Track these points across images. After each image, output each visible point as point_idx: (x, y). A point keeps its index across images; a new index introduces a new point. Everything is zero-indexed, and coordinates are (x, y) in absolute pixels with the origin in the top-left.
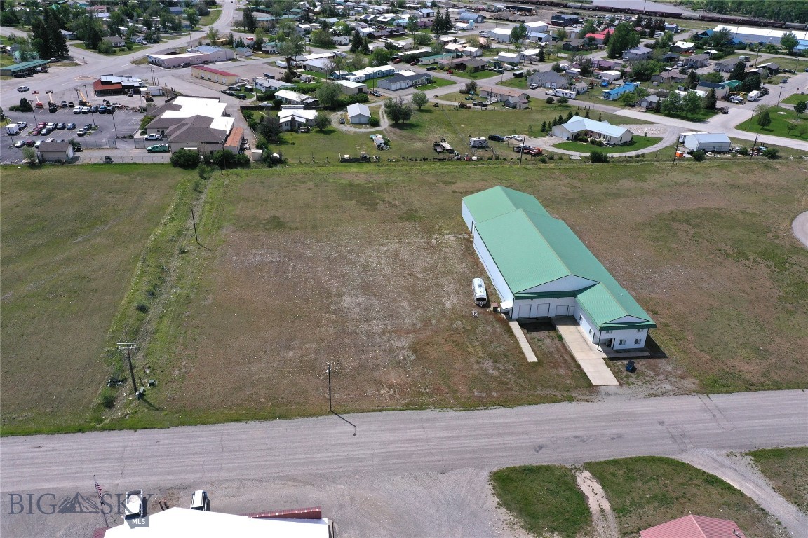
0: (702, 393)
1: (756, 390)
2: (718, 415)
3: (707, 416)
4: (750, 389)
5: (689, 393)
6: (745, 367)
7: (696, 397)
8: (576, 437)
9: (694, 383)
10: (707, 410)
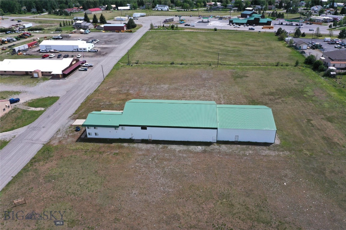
0: (47, 144)
1: (31, 160)
2: (31, 141)
3: (35, 138)
4: (33, 159)
5: (51, 140)
6: (47, 166)
7: (46, 141)
8: (57, 110)
9: (54, 144)
10: (37, 140)
